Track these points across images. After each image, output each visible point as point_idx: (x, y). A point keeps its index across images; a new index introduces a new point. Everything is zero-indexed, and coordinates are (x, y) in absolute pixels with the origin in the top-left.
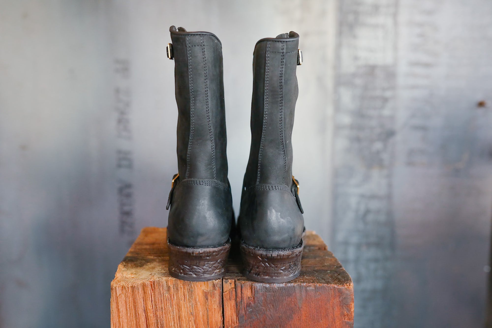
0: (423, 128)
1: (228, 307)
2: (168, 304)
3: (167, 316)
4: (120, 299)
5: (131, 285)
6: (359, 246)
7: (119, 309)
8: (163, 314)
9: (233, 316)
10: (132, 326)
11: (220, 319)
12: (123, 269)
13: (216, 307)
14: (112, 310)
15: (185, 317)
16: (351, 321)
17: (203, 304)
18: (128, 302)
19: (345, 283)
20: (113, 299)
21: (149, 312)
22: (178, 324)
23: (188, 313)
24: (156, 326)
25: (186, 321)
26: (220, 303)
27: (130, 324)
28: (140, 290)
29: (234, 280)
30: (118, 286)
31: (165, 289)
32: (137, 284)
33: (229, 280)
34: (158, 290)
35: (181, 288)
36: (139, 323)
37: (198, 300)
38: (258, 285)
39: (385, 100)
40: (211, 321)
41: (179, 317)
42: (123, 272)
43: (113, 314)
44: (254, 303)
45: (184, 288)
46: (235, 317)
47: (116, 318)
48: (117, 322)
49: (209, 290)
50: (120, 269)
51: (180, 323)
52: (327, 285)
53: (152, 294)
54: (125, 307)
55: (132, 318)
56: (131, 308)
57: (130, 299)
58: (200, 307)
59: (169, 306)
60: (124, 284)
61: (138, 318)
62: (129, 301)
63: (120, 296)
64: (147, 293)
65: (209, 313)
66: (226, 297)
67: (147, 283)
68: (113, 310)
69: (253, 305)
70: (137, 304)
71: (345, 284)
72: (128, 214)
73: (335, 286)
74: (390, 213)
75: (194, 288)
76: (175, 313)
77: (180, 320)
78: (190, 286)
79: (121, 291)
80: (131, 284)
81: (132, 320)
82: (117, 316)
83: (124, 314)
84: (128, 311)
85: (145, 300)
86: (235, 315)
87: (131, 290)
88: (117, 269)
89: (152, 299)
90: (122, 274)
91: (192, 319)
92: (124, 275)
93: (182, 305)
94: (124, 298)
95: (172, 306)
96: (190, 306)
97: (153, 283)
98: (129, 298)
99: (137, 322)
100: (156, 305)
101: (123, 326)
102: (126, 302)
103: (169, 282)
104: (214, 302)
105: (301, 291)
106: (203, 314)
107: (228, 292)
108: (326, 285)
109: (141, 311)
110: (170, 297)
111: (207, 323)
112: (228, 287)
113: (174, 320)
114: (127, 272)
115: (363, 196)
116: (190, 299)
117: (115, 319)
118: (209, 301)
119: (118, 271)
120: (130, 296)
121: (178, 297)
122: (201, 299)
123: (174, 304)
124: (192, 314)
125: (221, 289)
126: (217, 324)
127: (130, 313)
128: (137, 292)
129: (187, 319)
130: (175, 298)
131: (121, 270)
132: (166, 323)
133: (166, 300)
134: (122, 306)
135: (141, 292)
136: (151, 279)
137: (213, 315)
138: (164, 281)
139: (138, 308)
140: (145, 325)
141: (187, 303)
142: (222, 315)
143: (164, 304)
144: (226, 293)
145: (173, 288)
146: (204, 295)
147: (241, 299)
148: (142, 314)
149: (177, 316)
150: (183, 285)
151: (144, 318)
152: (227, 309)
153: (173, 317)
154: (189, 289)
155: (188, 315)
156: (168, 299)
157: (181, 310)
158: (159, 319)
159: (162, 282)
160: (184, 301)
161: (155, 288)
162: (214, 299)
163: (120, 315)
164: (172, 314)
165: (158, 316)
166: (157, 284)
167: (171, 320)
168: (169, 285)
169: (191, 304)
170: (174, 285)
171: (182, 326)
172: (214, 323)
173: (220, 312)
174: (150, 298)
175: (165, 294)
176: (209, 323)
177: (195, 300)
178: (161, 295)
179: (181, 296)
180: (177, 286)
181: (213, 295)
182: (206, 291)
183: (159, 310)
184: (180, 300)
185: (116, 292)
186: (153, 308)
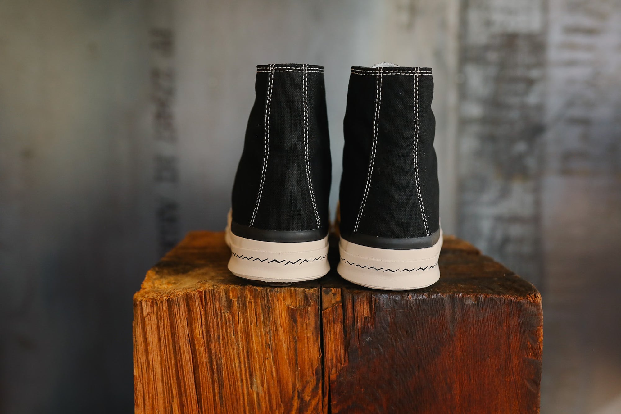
0: (585, 122)
1: (330, 335)
2: (229, 331)
3: (228, 351)
4: (149, 322)
5: (167, 298)
7: (146, 339)
8: (220, 347)
9: (339, 350)
10: (169, 368)
11: (316, 355)
12: (155, 277)
13: (310, 335)
14: (136, 341)
15: (258, 352)
16: (538, 359)
17: (288, 330)
18: (162, 327)
19: (528, 294)
20: (136, 322)
21: (197, 343)
22: (246, 363)
23: (262, 345)
24: (209, 368)
25: (260, 359)
26: (316, 328)
27: (165, 364)
28: (182, 306)
29: (340, 289)
30: (145, 299)
31: (224, 305)
32: (177, 296)
33: (332, 289)
34: (212, 306)
35: (250, 304)
36: (181, 362)
37: (279, 323)
40: (302, 358)
41: (248, 352)
42: (154, 281)
43: (137, 347)
44: (375, 328)
45: (256, 303)
46: (342, 351)
47: (142, 354)
49: (298, 306)
50: (149, 276)
51: (248, 363)
53: (202, 313)
54: (157, 336)
55: (168, 354)
56: (166, 338)
57: (166, 322)
58: (283, 335)
59: (230, 333)
60: (155, 296)
61: (178, 354)
62: (164, 325)
63: (149, 316)
64: (193, 311)
65: (298, 344)
66: (326, 318)
67: (194, 294)
68: (137, 340)
69: (372, 330)
70: (177, 329)
71: (528, 296)
73: (513, 298)
75: (272, 304)
76: (240, 346)
77: (250, 358)
79: (149, 308)
80: (167, 296)
81: (169, 358)
82: (143, 351)
83: (156, 347)
84: (162, 342)
85: (190, 324)
86: (342, 348)
87: (167, 305)
88: (145, 277)
89: (203, 322)
90: (153, 283)
91: (270, 355)
93: (253, 332)
94: (156, 320)
95: (236, 333)
96: (265, 332)
97: (203, 293)
98: (164, 320)
99: (176, 361)
100: (208, 332)
101: (154, 368)
102: (158, 327)
103: (231, 293)
104: (307, 327)
105: (453, 307)
106: (288, 347)
107: (330, 309)
108: (497, 296)
109: (183, 342)
110: (232, 318)
111: (294, 362)
112: (331, 301)
113: (239, 358)
114: (161, 281)
115: (499, 219)
116: (266, 321)
117: (141, 356)
118: (298, 324)
119: (146, 279)
120: (165, 317)
121: (245, 318)
122: (284, 320)
123: (239, 331)
124: (269, 348)
125: (318, 304)
126: (312, 363)
127: (166, 345)
128: (176, 310)
129: (261, 355)
130: (241, 319)
131: (152, 278)
132: (226, 363)
133: (226, 324)
134: (152, 334)
135: (183, 309)
136: (200, 288)
137: (304, 348)
138: (221, 291)
139: (178, 336)
140: (190, 366)
141: (261, 327)
142: (320, 348)
143: (222, 330)
144: (327, 311)
145: (236, 303)
146: (289, 315)
147: (351, 320)
148: (186, 346)
149: (244, 351)
150: (255, 298)
151: (189, 354)
152: (329, 339)
153: (237, 352)
154: (264, 305)
155: (262, 349)
156: (229, 321)
157: (251, 341)
158: (214, 355)
159: (219, 294)
160: (256, 325)
161: (206, 303)
162: (307, 321)
163: (149, 348)
164: (235, 348)
165: (213, 351)
166: (211, 296)
167: (234, 358)
168: (231, 298)
169: (268, 330)
170: (238, 298)
171: (253, 368)
172: (306, 362)
173: (316, 344)
174: (198, 319)
175: (223, 313)
176: (298, 362)
177: (275, 323)
178: (217, 314)
179: (251, 316)
180: (243, 299)
181: (306, 314)
182: (293, 308)
183: (213, 341)
184: (249, 323)
185: (141, 309)
186: (203, 338)
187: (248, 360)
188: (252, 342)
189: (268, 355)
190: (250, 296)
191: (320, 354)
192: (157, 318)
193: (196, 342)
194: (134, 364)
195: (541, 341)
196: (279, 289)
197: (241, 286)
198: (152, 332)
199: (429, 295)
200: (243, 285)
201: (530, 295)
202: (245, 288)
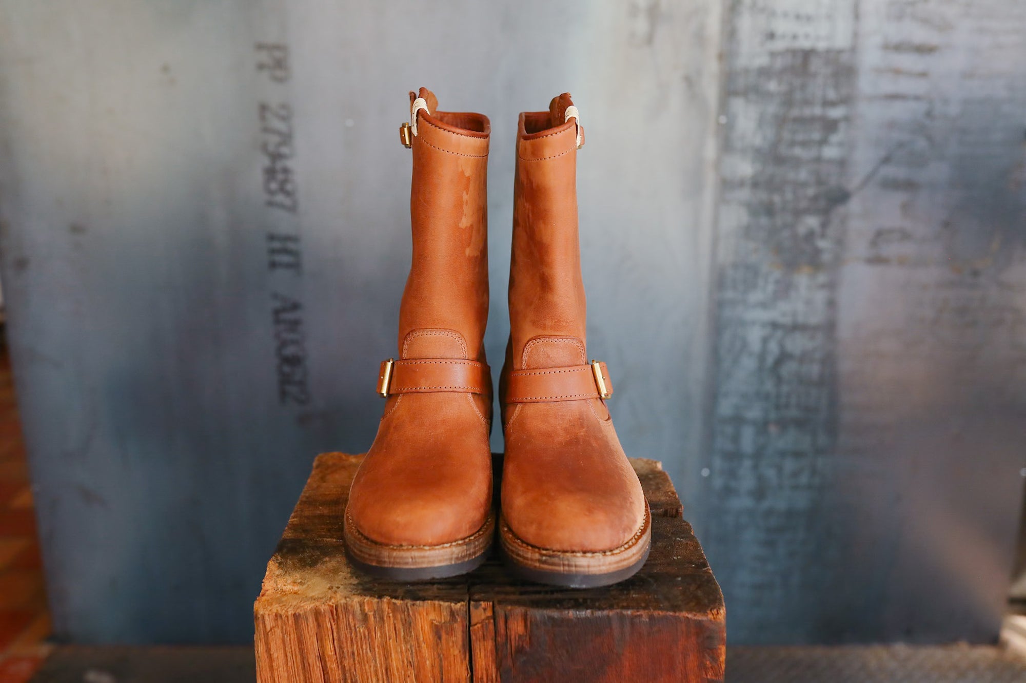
0: (909, 185)
1: (480, 653)
2: (364, 647)
3: (364, 668)
4: (273, 636)
5: (293, 612)
6: (762, 427)
7: (271, 655)
8: (355, 664)
9: (489, 668)
11: (464, 674)
12: (277, 572)
13: (457, 652)
14: (259, 657)
15: (398, 669)
16: (719, 678)
17: (432, 646)
18: (289, 642)
19: (710, 609)
20: (258, 635)
21: (329, 661)
22: (385, 681)
23: (403, 662)
25: (401, 676)
26: (464, 645)
27: (293, 680)
28: (311, 620)
29: (491, 603)
30: (267, 612)
31: (358, 618)
32: (304, 610)
33: (482, 602)
34: (345, 620)
35: (388, 618)
36: (310, 680)
37: (422, 639)
38: (538, 614)
39: (831, 126)
40: (448, 677)
41: (386, 669)
42: (277, 579)
43: (261, 663)
44: (531, 646)
45: (395, 617)
46: (494, 670)
47: (266, 670)
49: (443, 621)
50: (271, 571)
52: (674, 613)
53: (334, 627)
54: (282, 651)
55: (296, 670)
56: (293, 653)
57: (292, 636)
58: (426, 652)
59: (366, 649)
60: (279, 609)
61: (308, 670)
62: (290, 640)
63: (273, 630)
64: (323, 627)
65: (443, 662)
66: (475, 634)
67: (324, 608)
68: (260, 655)
69: (528, 649)
70: (305, 645)
72: (294, 361)
73: (690, 616)
74: (829, 360)
75: (414, 618)
76: (378, 662)
77: (389, 675)
78: (406, 613)
79: (273, 621)
80: (293, 610)
81: (296, 674)
82: (267, 667)
83: (282, 663)
84: (289, 657)
85: (320, 639)
86: (493, 667)
87: (293, 619)
88: (266, 570)
89: (335, 637)
90: (276, 582)
91: (412, 673)
92: (279, 586)
93: (392, 648)
94: (281, 635)
95: (372, 649)
96: (407, 650)
97: (335, 607)
98: (290, 635)
99: (306, 678)
100: (340, 647)
102: (284, 641)
103: (366, 605)
104: (453, 644)
105: (622, 625)
106: (432, 664)
107: (479, 625)
108: (671, 613)
109: (313, 659)
110: (369, 634)
111: (439, 680)
112: (481, 616)
113: (377, 675)
114: (285, 579)
115: (775, 325)
116: (406, 637)
117: (264, 672)
118: (444, 640)
119: (268, 575)
120: (292, 632)
121: (383, 635)
122: (427, 636)
123: (376, 646)
124: (411, 664)
125: (466, 620)
127: (293, 661)
128: (304, 625)
129: (401, 672)
130: (379, 634)
131: (274, 574)
132: (362, 680)
133: (361, 639)
134: (277, 650)
135: (311, 623)
136: (331, 598)
137: (451, 666)
138: (355, 604)
139: (307, 653)
141: (401, 643)
142: (468, 667)
143: (357, 646)
144: (476, 627)
145: (373, 617)
146: (433, 630)
147: (504, 638)
148: (316, 663)
149: (382, 668)
150: (394, 611)
151: (320, 670)
152: (479, 656)
153: (375, 669)
154: (404, 620)
155: (403, 666)
156: (365, 637)
157: (390, 657)
158: (348, 672)
159: (352, 606)
160: (395, 641)
161: (338, 617)
162: (454, 639)
163: (274, 664)
164: (372, 664)
165: (347, 668)
166: (343, 610)
167: (371, 675)
168: (366, 612)
169: (409, 647)
170: (375, 612)
173: (464, 662)
174: (329, 636)
175: (358, 627)
176: (444, 680)
177: (417, 639)
178: (351, 629)
179: (389, 630)
180: (381, 612)
181: (452, 630)
182: (437, 624)
183: (347, 657)
184: (388, 638)
185: (264, 623)
186: (336, 654)
187: (387, 677)
188: (392, 658)
189: (409, 672)
190: (389, 608)
191: (468, 673)
192: (282, 632)
193: (327, 660)
195: (723, 662)
196: (421, 603)
197: (378, 598)
198: (277, 647)
199: (592, 613)
200: (380, 597)
201: (711, 611)
202: (382, 601)
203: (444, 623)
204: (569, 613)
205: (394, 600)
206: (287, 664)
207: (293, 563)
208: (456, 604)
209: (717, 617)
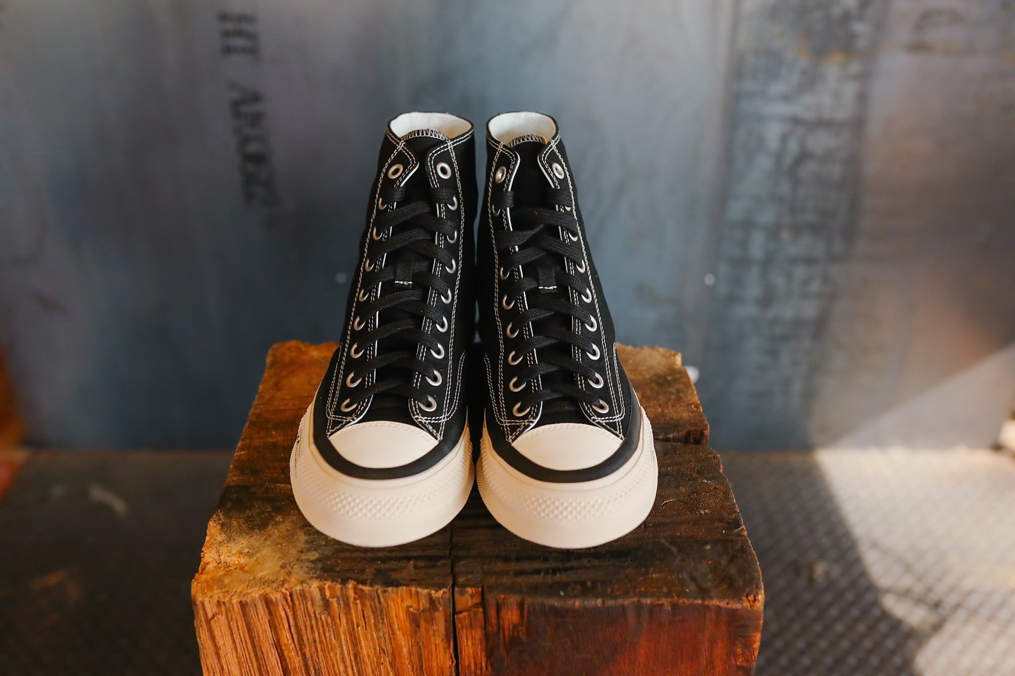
1: (467, 641)
2: (327, 634)
3: (328, 655)
4: (217, 624)
5: (239, 600)
6: (773, 232)
7: (215, 643)
8: (317, 651)
9: (478, 656)
10: (250, 671)
11: (448, 661)
12: (220, 538)
13: (439, 641)
14: (202, 644)
15: (369, 656)
17: (409, 633)
18: (236, 629)
19: (745, 594)
20: (199, 622)
21: (286, 650)
22: (354, 668)
23: (375, 649)
25: (372, 663)
26: (447, 634)
27: (245, 666)
28: (261, 608)
29: (480, 589)
30: (207, 599)
31: (319, 605)
32: (252, 598)
33: (469, 589)
34: (302, 607)
35: (355, 604)
36: (265, 666)
37: (396, 626)
38: (537, 602)
40: (429, 665)
41: (355, 656)
42: (220, 548)
43: (204, 650)
44: (528, 635)
45: (363, 604)
46: (484, 660)
47: (212, 657)
48: (216, 665)
49: (421, 608)
50: (211, 536)
51: (357, 666)
52: (703, 602)
53: (290, 613)
54: (230, 637)
55: (248, 657)
56: (243, 639)
57: (239, 624)
58: (403, 640)
59: (330, 637)
60: (221, 597)
61: (261, 658)
62: (237, 626)
63: (216, 617)
64: (276, 615)
65: (423, 650)
66: (461, 623)
67: (275, 595)
68: (203, 642)
69: (524, 639)
70: (256, 632)
72: (259, 159)
73: (723, 604)
74: (853, 160)
75: (386, 606)
76: (345, 649)
77: (358, 661)
79: (215, 608)
80: (239, 597)
81: (248, 660)
82: (213, 654)
83: (230, 649)
84: (237, 643)
85: (273, 626)
86: (483, 655)
87: (239, 606)
88: (206, 535)
89: (291, 626)
90: (218, 552)
91: (386, 659)
92: (222, 558)
93: (361, 636)
94: (226, 621)
96: (379, 638)
97: (289, 594)
98: (237, 622)
99: (260, 664)
100: (299, 636)
101: (231, 671)
102: (230, 627)
103: (327, 590)
104: (434, 633)
105: (638, 613)
106: (409, 652)
107: (465, 613)
109: (267, 646)
110: (332, 620)
111: (418, 667)
112: (467, 603)
113: (344, 663)
114: (229, 548)
115: (796, 121)
116: (377, 624)
117: (210, 659)
118: (423, 628)
119: (208, 542)
120: (238, 618)
122: (403, 623)
123: (342, 633)
124: (384, 652)
125: (450, 608)
126: (442, 671)
127: (244, 647)
128: (252, 612)
129: (373, 660)
130: (344, 621)
131: (215, 540)
132: (327, 668)
133: (323, 626)
134: (222, 636)
135: (262, 611)
136: (284, 582)
137: (432, 655)
138: (314, 590)
139: (259, 641)
140: (278, 671)
141: (371, 631)
142: (453, 656)
143: (319, 634)
144: (461, 615)
145: (336, 603)
146: (410, 618)
147: (495, 628)
148: (270, 650)
149: (350, 654)
150: (361, 598)
151: (276, 658)
152: (466, 644)
153: (341, 656)
154: (374, 607)
155: (375, 652)
156: (328, 624)
157: (359, 645)
158: (310, 659)
159: (310, 592)
160: (365, 629)
161: (294, 604)
162: (435, 628)
163: (222, 652)
164: (338, 652)
165: (308, 655)
166: (299, 597)
167: (337, 662)
168: (328, 597)
169: (381, 634)
170: (338, 598)
171: (364, 672)
172: (435, 670)
173: (448, 651)
174: (283, 625)
175: (319, 614)
176: (424, 668)
177: (391, 626)
178: (310, 616)
179: (357, 618)
180: (346, 599)
181: (432, 619)
182: (414, 611)
183: (307, 645)
184: (355, 626)
185: (204, 609)
186: (294, 642)
187: (357, 664)
188: (361, 646)
189: (382, 659)
190: (355, 594)
191: (453, 662)
192: (227, 618)
193: (284, 648)
194: (203, 667)
195: (756, 648)
196: (395, 589)
197: (341, 584)
198: (222, 634)
199: (603, 603)
200: (344, 582)
201: (747, 596)
202: (346, 588)
203: (423, 611)
204: (574, 603)
205: (360, 586)
206: (236, 651)
207: (238, 524)
208: (437, 591)
209: (754, 605)
